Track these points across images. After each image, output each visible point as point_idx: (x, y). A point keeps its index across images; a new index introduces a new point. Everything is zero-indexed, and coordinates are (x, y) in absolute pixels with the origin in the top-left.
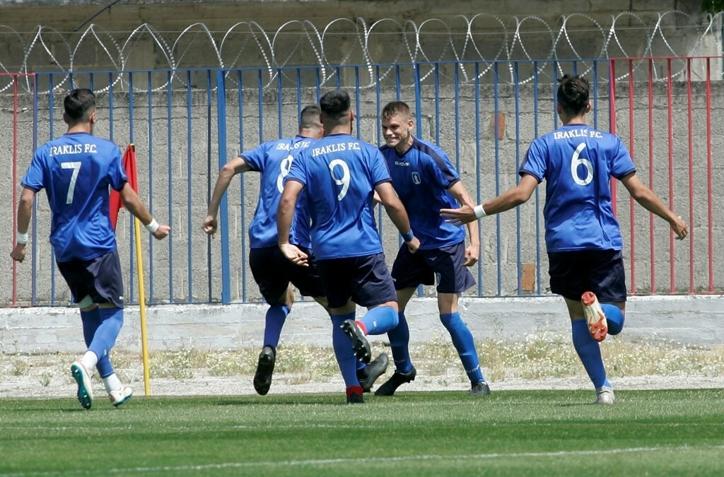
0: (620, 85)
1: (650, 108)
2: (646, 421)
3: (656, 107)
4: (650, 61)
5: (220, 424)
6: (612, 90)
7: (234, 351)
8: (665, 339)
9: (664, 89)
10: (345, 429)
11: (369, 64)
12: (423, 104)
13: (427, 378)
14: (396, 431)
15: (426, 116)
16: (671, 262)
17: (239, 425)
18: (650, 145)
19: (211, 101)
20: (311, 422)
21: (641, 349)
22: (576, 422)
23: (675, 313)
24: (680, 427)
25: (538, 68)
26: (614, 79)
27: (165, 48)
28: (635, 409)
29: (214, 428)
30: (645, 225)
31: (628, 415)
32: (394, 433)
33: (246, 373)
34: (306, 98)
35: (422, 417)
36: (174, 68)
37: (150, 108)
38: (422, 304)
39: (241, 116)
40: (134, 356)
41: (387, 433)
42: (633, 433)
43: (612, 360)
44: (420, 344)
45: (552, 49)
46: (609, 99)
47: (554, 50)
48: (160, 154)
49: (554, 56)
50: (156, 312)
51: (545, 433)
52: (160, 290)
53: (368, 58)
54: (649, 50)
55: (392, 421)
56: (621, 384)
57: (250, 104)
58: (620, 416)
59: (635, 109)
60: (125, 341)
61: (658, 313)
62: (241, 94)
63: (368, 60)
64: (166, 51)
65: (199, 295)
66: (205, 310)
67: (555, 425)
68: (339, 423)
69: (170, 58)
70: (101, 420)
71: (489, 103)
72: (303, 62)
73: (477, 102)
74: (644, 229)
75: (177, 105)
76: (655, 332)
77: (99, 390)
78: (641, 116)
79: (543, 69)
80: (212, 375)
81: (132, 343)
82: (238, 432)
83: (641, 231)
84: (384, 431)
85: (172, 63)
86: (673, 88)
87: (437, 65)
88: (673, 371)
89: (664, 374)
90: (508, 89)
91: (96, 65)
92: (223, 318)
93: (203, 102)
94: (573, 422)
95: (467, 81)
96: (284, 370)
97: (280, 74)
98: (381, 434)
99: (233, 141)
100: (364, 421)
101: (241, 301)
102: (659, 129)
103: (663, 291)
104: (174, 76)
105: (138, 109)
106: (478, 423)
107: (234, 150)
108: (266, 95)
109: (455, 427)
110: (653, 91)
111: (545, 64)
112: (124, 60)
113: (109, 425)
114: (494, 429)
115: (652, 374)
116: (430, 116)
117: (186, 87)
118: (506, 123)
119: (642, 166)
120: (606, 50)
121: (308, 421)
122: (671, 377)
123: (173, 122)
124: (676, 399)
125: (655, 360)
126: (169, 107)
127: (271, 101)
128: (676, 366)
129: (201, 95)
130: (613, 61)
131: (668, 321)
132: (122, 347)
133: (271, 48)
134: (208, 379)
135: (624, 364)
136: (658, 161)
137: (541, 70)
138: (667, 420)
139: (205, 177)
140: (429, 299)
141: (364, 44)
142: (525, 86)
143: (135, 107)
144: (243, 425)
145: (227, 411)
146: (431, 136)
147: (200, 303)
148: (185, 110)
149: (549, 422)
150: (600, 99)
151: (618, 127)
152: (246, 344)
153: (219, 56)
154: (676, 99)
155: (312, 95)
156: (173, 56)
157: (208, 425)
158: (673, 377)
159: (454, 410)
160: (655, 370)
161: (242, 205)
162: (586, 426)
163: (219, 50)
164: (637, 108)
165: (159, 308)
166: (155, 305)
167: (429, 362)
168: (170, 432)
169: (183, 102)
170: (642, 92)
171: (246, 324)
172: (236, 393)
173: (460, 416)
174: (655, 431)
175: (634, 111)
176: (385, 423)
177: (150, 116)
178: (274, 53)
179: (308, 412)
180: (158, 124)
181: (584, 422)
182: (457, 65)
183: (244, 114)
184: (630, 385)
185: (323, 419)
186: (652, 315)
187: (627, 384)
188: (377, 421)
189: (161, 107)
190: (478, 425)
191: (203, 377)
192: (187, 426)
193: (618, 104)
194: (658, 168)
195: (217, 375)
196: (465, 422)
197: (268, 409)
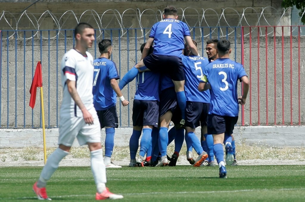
0: (246, 38)
1: (258, 47)
2: (251, 178)
3: (261, 47)
4: (259, 28)
5: (73, 178)
6: (243, 40)
8: (263, 144)
9: (264, 39)
10: (125, 181)
11: (141, 28)
14: (146, 182)
16: (267, 112)
17: (80, 179)
18: (258, 63)
21: (253, 148)
23: (268, 133)
24: (264, 181)
26: (243, 35)
27: (56, 20)
28: (247, 173)
29: (70, 180)
30: (256, 96)
31: (244, 176)
32: (145, 183)
33: (88, 157)
34: (115, 42)
35: (158, 176)
36: (60, 29)
37: (49, 46)
40: (41, 149)
41: (142, 183)
42: (244, 184)
43: (241, 153)
45: (218, 22)
46: (241, 43)
48: (53, 65)
49: (219, 25)
50: (51, 131)
51: (208, 183)
52: (53, 122)
53: (141, 25)
54: (259, 23)
55: (145, 178)
56: (244, 163)
58: (241, 177)
59: (252, 48)
60: (38, 143)
61: (261, 133)
63: (141, 26)
64: (57, 22)
68: (123, 178)
69: (58, 25)
70: (24, 176)
72: (116, 27)
74: (256, 98)
75: (61, 44)
76: (259, 141)
77: (26, 164)
78: (254, 51)
79: (214, 31)
80: (74, 158)
81: (41, 144)
82: (79, 182)
83: (255, 99)
85: (59, 27)
86: (269, 39)
88: (266, 157)
89: (263, 159)
90: (199, 39)
91: (29, 27)
93: (72, 43)
97: (103, 33)
98: (139, 183)
100: (134, 178)
102: (262, 56)
103: (264, 124)
104: (60, 32)
105: (45, 46)
108: (98, 40)
109: (171, 180)
110: (260, 40)
111: (215, 28)
112: (39, 25)
113: (26, 178)
114: (187, 181)
115: (258, 159)
117: (64, 37)
119: (255, 71)
120: (240, 23)
121: (110, 177)
122: (265, 160)
123: (59, 52)
124: (265, 169)
125: (259, 153)
126: (57, 45)
128: (268, 156)
129: (71, 40)
130: (243, 28)
131: (265, 137)
132: (37, 146)
133: (100, 21)
134: (72, 159)
135: (246, 154)
136: (262, 69)
137: (213, 31)
138: (260, 178)
141: (139, 20)
142: (207, 38)
143: (43, 45)
145: (77, 173)
148: (64, 46)
150: (238, 43)
151: (245, 55)
154: (270, 44)
155: (117, 41)
156: (59, 24)
157: (68, 179)
158: (267, 160)
159: (172, 173)
160: (259, 157)
163: (78, 21)
164: (253, 47)
165: (52, 129)
166: (51, 128)
168: (51, 181)
169: (63, 43)
170: (255, 41)
172: (83, 166)
173: (174, 176)
174: (254, 183)
175: (252, 49)
176: (142, 178)
177: (49, 49)
178: (102, 23)
179: (111, 174)
180: (53, 52)
184: (248, 163)
185: (116, 177)
186: (258, 134)
187: (247, 163)
188: (139, 178)
189: (54, 45)
190: (180, 180)
191: (70, 159)
192: (59, 179)
193: (245, 45)
194: (262, 73)
195: (76, 158)
196: (175, 178)
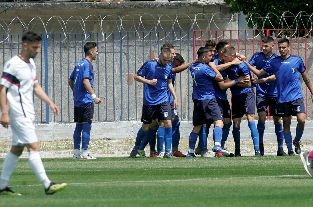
0: (198, 41)
2: (203, 168)
4: (209, 32)
6: (195, 43)
7: (50, 141)
10: (88, 171)
12: (123, 48)
13: (123, 152)
14: (107, 172)
15: (124, 52)
19: (42, 46)
20: (75, 168)
22: (176, 169)
24: (215, 171)
25: (167, 34)
26: (195, 38)
27: (25, 26)
28: (199, 164)
31: (196, 166)
33: (54, 149)
35: (118, 166)
38: (122, 124)
39: (53, 52)
42: (197, 173)
44: (121, 139)
45: (172, 27)
46: (194, 46)
47: (173, 27)
49: (173, 29)
51: (164, 173)
54: (209, 27)
55: (107, 168)
57: (57, 47)
58: (194, 167)
62: (54, 44)
63: (102, 31)
65: (37, 120)
66: (39, 126)
67: (168, 170)
68: (87, 169)
69: (27, 30)
71: (148, 48)
72: (79, 32)
73: (143, 47)
80: (42, 150)
84: (103, 172)
87: (128, 33)
90: (155, 43)
91: (0, 32)
92: (46, 128)
94: (175, 168)
95: (140, 39)
96: (69, 149)
97: (68, 37)
98: (101, 173)
99: (51, 62)
100: (96, 168)
101: (53, 122)
105: (15, 49)
106: (139, 169)
107: (51, 65)
108: (63, 44)
109: (130, 170)
111: (170, 33)
112: (9, 30)
114: (145, 171)
116: (126, 52)
118: (155, 55)
120: (192, 27)
125: (210, 145)
127: (66, 46)
130: (195, 32)
133: (65, 26)
137: (168, 35)
138: (211, 168)
139: (40, 75)
140: (125, 122)
141: (101, 25)
142: (162, 41)
143: (13, 48)
144: (50, 169)
146: (126, 60)
147: (38, 123)
149: (166, 169)
150: (190, 46)
152: (55, 138)
153: (45, 29)
155: (81, 44)
159: (131, 164)
161: (54, 86)
162: (180, 170)
163: (45, 27)
167: (124, 145)
168: (21, 172)
171: (55, 131)
172: (50, 157)
173: (133, 166)
174: (206, 172)
176: (104, 169)
178: (66, 28)
179: (75, 165)
181: (179, 169)
182: (136, 33)
183: (55, 51)
185: (80, 168)
188: (101, 168)
190: (139, 170)
192: (28, 170)
193: (197, 48)
195: (44, 150)
196: (134, 169)
197: (60, 163)
